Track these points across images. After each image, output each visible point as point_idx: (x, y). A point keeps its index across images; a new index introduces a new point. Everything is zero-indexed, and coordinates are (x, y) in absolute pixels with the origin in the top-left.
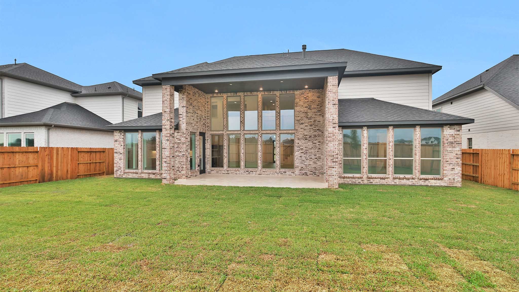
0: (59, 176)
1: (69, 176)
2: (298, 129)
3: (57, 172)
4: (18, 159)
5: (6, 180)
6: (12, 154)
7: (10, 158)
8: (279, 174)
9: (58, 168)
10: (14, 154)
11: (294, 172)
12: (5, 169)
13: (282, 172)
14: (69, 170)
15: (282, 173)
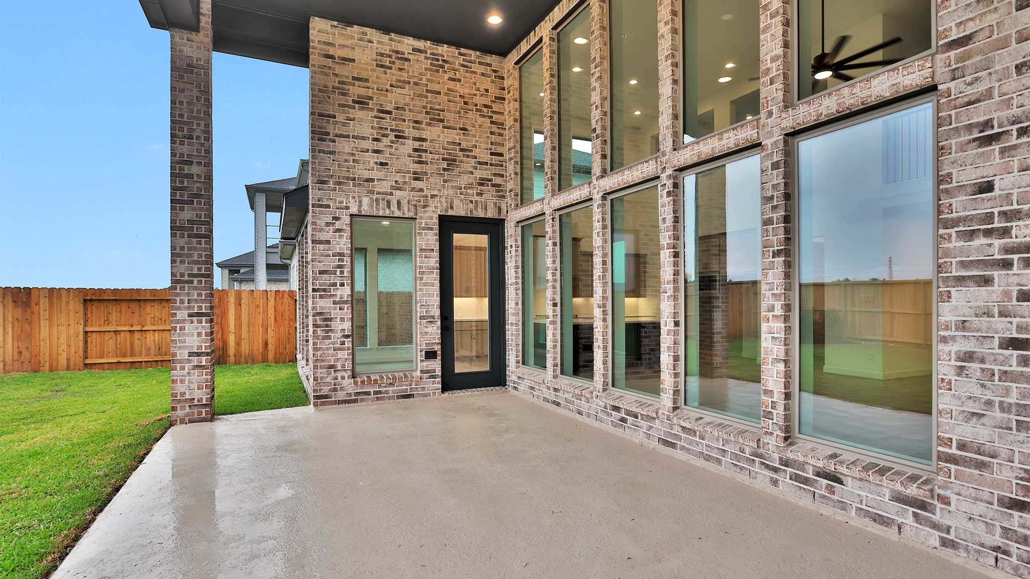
0: (243, 354)
1: (271, 356)
2: (970, 28)
3: (238, 344)
4: (149, 315)
5: (124, 356)
6: (137, 303)
7: (133, 313)
8: (785, 480)
9: (240, 336)
10: (142, 304)
11: (923, 506)
12: (122, 334)
13: (802, 466)
14: (270, 341)
15: (806, 481)
